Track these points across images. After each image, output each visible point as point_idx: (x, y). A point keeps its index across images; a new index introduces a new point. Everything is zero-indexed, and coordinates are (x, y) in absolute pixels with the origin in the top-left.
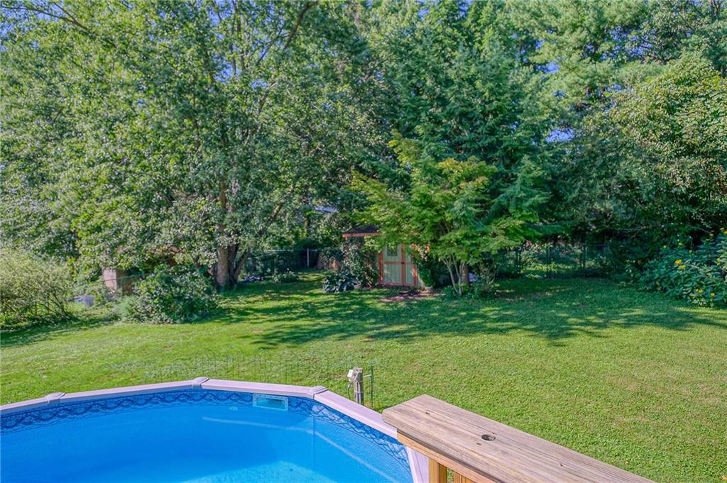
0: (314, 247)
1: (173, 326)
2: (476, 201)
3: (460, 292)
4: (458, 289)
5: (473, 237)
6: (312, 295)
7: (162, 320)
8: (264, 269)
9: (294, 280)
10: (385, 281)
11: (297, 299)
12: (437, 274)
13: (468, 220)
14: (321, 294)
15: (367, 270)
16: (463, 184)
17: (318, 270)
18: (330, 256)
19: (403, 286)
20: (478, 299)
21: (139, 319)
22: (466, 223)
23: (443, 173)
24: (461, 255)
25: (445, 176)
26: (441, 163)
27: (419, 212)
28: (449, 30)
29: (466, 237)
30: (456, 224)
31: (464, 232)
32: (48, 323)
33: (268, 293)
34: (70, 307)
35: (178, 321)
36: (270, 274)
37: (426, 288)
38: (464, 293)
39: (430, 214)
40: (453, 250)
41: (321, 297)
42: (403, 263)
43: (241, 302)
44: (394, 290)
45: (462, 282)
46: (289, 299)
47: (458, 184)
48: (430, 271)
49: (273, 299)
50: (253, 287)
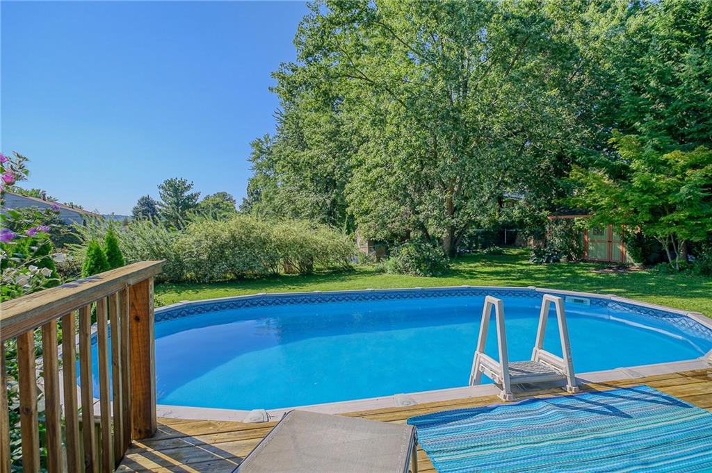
0: (512, 228)
1: (425, 278)
2: (705, 186)
3: (677, 268)
4: (675, 265)
5: (698, 218)
6: (522, 264)
7: (416, 274)
8: (471, 244)
9: (500, 253)
10: (590, 257)
11: (510, 267)
12: (649, 252)
13: (694, 203)
14: (530, 265)
15: (572, 246)
16: (689, 172)
17: (516, 247)
18: (529, 235)
19: (610, 262)
20: (698, 275)
21: (400, 272)
22: (691, 206)
23: (668, 163)
24: (682, 234)
25: (670, 166)
26: (665, 155)
27: (640, 197)
28: (678, 33)
29: (690, 218)
30: (678, 207)
31: (687, 214)
32: (341, 272)
33: (483, 262)
34: (352, 264)
35: (428, 275)
36: (476, 248)
37: (636, 264)
38: (681, 270)
39: (651, 198)
40: (674, 229)
41: (531, 267)
42: (609, 242)
43: (464, 266)
44: (602, 265)
45: (679, 259)
46: (503, 266)
47: (683, 172)
48: (641, 248)
49: (490, 266)
50: (468, 257)
